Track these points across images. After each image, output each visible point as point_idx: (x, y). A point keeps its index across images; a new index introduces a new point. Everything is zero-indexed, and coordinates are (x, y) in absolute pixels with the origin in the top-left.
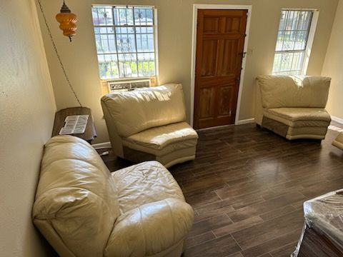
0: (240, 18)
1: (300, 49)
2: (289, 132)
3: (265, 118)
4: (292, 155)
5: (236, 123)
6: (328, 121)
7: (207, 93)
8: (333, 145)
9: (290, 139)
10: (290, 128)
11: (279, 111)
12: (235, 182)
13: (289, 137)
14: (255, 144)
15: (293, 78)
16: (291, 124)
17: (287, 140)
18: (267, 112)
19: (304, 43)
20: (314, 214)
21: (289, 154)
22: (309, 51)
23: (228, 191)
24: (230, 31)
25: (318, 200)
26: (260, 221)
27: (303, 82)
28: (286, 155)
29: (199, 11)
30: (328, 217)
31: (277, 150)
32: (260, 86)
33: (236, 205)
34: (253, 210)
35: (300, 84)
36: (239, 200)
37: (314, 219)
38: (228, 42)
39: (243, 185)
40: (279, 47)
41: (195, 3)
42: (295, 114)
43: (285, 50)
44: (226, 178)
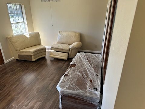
1: (22, 21)
2: (33, 58)
3: (19, 55)
4: (38, 67)
5: (5, 63)
6: (45, 49)
8: (50, 57)
9: (34, 61)
10: (32, 56)
11: (24, 50)
12: (20, 93)
13: (34, 60)
14: (20, 69)
15: (25, 35)
16: (32, 54)
17: (33, 62)
18: (19, 52)
19: (22, 19)
20: (62, 90)
21: (37, 67)
22: (26, 22)
23: (18, 100)
25: (60, 83)
26: (40, 104)
27: (29, 36)
28: (36, 68)
30: (67, 88)
31: (31, 68)
32: (10, 41)
33: (26, 104)
34: (35, 101)
35: (28, 37)
36: (26, 101)
37: (63, 91)
39: (24, 92)
40: (12, 21)
42: (32, 50)
43: (15, 22)
44: (14, 94)
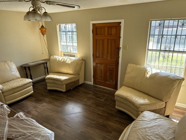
0: (116, 27)
7: (100, 66)
24: (111, 34)
29: (93, 24)
38: (109, 41)
41: (91, 21)
